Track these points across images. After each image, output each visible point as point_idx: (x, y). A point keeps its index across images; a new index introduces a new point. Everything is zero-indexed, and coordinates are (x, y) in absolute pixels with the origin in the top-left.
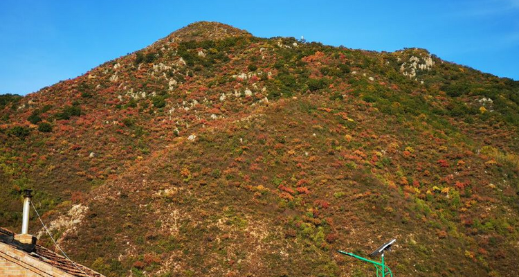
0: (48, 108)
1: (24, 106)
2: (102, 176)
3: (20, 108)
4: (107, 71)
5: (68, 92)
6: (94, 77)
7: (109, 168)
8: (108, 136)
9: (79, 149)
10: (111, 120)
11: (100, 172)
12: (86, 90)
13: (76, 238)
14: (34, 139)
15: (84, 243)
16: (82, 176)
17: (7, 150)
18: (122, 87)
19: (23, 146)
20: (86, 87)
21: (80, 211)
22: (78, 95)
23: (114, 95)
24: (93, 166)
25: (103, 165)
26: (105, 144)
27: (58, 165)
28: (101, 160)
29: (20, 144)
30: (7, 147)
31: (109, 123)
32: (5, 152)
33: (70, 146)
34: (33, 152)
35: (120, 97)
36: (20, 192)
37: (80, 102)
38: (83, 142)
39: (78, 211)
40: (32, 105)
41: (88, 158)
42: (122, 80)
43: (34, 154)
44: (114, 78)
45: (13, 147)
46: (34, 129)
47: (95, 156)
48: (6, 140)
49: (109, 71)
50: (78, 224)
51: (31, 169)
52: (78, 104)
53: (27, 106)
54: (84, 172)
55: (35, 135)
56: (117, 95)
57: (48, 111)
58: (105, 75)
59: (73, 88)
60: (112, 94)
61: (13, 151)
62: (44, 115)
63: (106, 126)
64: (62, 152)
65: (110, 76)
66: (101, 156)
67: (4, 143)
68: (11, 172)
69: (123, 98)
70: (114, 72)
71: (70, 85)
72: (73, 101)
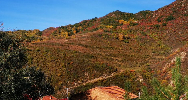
0: (162, 16)
1: (155, 16)
2: (184, 40)
3: (153, 17)
4: (180, 3)
5: (168, 11)
6: (176, 5)
7: (186, 37)
8: (185, 26)
9: (176, 31)
10: (185, 21)
11: (183, 39)
12: (174, 10)
13: (184, 62)
14: (161, 28)
15: (186, 64)
16: (177, 40)
17: (154, 32)
18: (186, 8)
19: (158, 30)
20: (174, 9)
21: (184, 54)
22: (171, 12)
23: (183, 11)
24: (181, 37)
25: (184, 36)
26: (184, 29)
27: (170, 37)
28: (183, 34)
29: (157, 30)
30: (154, 31)
31: (185, 22)
32: (153, 33)
33: (173, 30)
34: (161, 32)
35: (185, 11)
36: (159, 45)
37: (172, 14)
38: (177, 29)
39: (183, 54)
40: (157, 16)
41: (179, 34)
42: (186, 6)
43: (162, 33)
44: (183, 5)
45: (156, 31)
46: (161, 25)
47: (181, 33)
48: (153, 29)
49: (181, 3)
50: (184, 58)
51: (162, 38)
52: (172, 15)
53: (156, 16)
54: (178, 39)
55: (162, 27)
56: (184, 11)
57: (163, 18)
58: (180, 4)
59: (170, 9)
60: (183, 10)
61: (156, 32)
62: (161, 19)
63: (184, 23)
64: (171, 32)
65: (182, 4)
66: (183, 33)
67: (153, 30)
68: (156, 39)
69: (187, 12)
70: (183, 3)
71: (168, 8)
72: (170, 14)
